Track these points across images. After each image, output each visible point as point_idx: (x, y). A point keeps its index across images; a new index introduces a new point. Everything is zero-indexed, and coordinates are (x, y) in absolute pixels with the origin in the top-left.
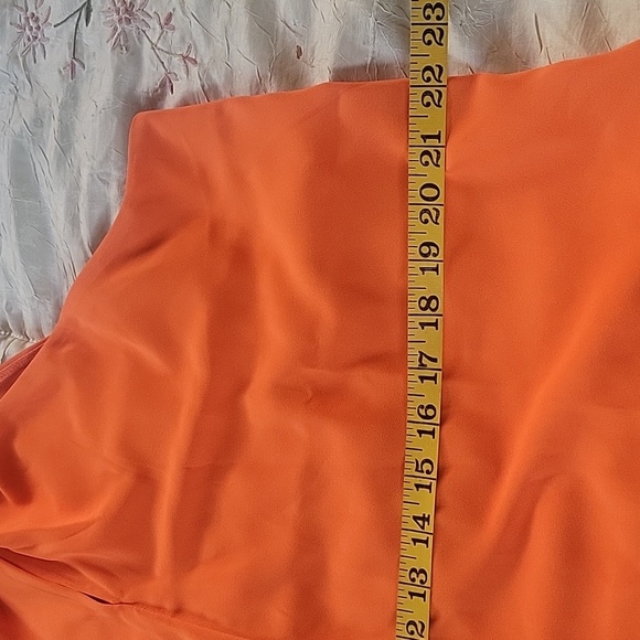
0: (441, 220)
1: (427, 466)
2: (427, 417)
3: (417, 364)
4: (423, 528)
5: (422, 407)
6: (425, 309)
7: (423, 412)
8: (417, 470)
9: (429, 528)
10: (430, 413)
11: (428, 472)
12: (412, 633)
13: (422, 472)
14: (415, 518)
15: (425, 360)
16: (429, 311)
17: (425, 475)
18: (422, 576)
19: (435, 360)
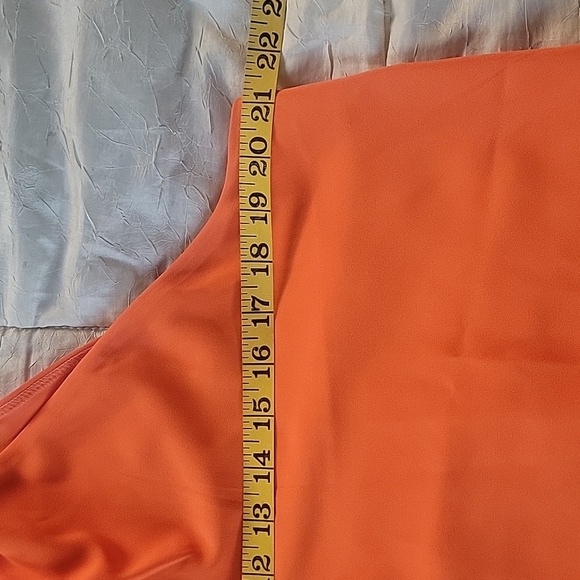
0: (268, 172)
1: (264, 405)
2: (262, 358)
3: (250, 308)
4: (264, 464)
5: (256, 349)
6: (256, 256)
7: (257, 354)
8: (255, 409)
9: (270, 463)
10: (265, 353)
11: (265, 410)
12: (258, 568)
13: (260, 410)
14: (256, 456)
15: (257, 304)
16: (259, 258)
17: (263, 413)
18: (266, 511)
19: (267, 304)
